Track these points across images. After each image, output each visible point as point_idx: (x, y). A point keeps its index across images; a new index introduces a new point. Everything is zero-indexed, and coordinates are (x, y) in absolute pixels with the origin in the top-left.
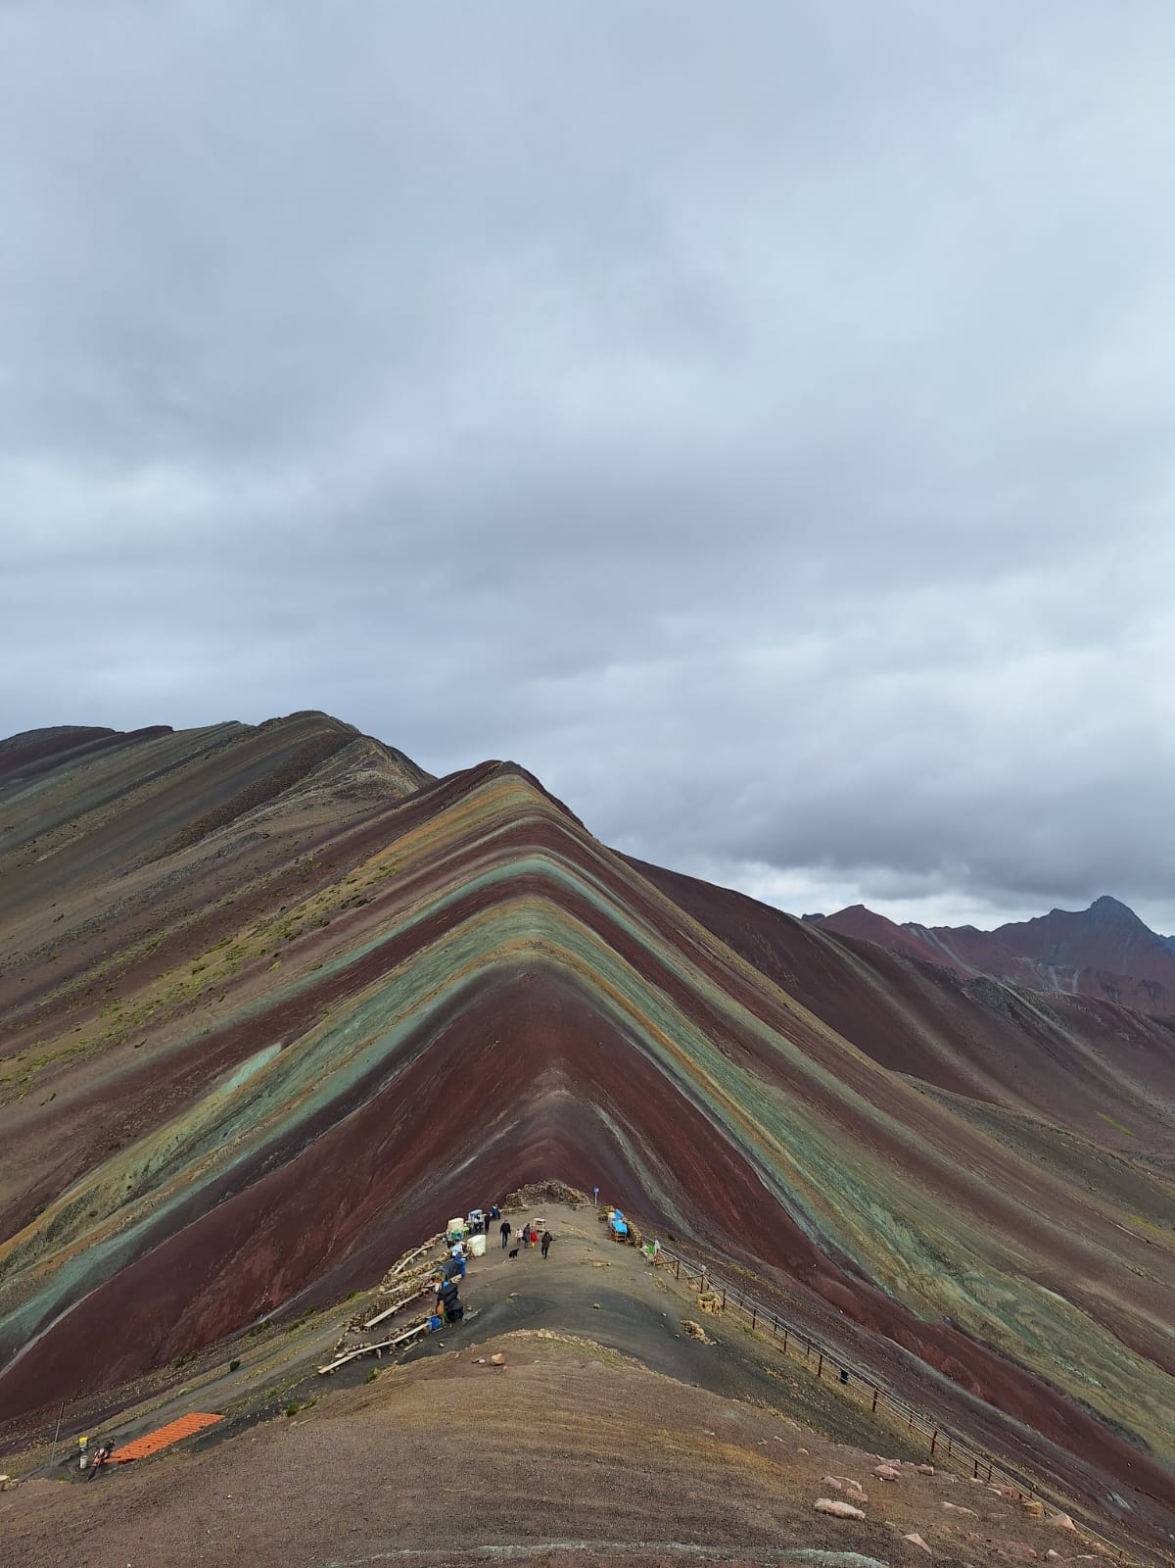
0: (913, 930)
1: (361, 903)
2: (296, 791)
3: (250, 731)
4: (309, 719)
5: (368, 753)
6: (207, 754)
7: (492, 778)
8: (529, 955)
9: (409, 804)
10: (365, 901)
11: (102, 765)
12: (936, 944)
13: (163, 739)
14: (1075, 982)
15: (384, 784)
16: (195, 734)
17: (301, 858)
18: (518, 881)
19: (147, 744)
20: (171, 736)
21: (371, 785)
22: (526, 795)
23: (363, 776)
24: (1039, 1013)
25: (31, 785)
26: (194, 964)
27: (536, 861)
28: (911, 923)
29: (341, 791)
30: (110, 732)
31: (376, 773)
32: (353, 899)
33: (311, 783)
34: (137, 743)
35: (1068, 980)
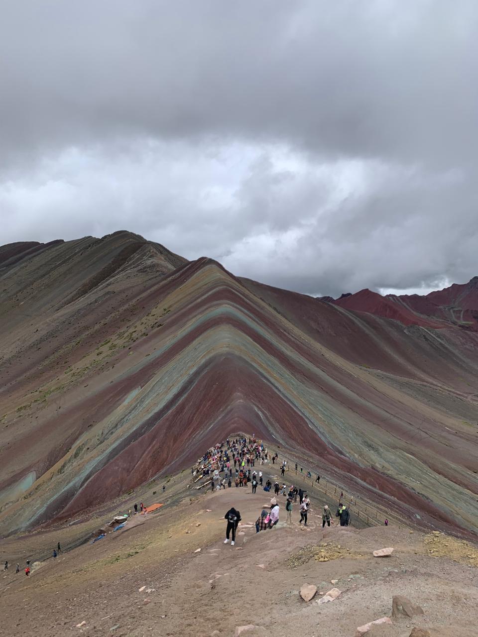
0: (390, 298)
1: (159, 326)
2: (122, 270)
3: (97, 241)
4: (122, 235)
5: (150, 251)
6: (81, 252)
7: (204, 266)
8: (225, 350)
9: (171, 278)
10: (161, 325)
11: (39, 260)
12: (401, 303)
13: (60, 246)
14: (462, 316)
15: (158, 265)
16: (74, 243)
17: (130, 304)
18: (219, 318)
19: (55, 248)
20: (64, 244)
21: (153, 266)
22: (219, 275)
23: (149, 262)
24: (437, 338)
25: (10, 270)
26: (97, 351)
27: (226, 308)
28: (390, 295)
29: (141, 269)
30: (38, 243)
31: (154, 260)
32: (156, 324)
33: (128, 266)
34: (50, 248)
35: (458, 315)
